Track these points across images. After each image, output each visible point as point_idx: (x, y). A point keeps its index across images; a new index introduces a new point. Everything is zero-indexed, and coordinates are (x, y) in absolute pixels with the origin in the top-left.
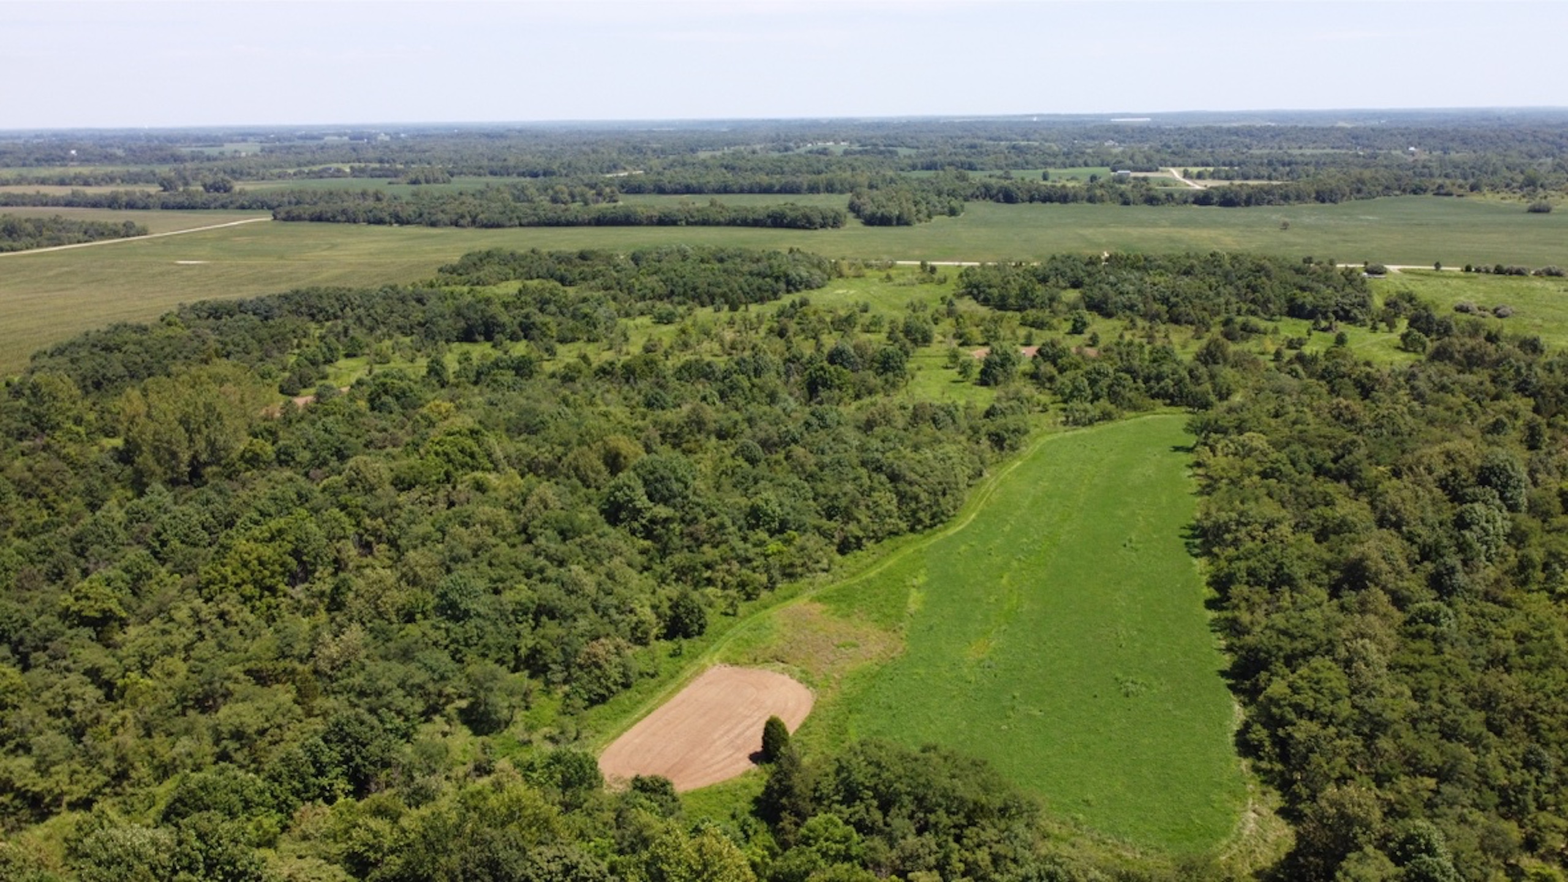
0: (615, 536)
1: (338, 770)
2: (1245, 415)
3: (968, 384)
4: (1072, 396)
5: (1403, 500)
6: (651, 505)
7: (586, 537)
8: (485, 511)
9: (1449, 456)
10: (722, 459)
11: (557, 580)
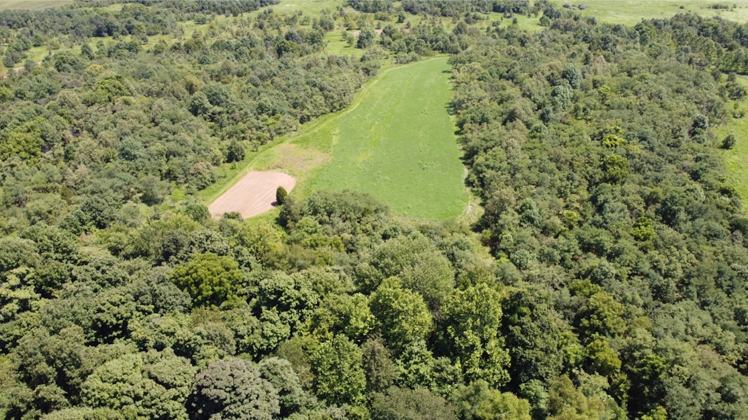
0: (198, 120)
1: (91, 223)
2: (473, 55)
3: (352, 48)
4: (399, 51)
5: (532, 86)
6: (212, 106)
7: (184, 122)
8: (134, 112)
9: (551, 67)
10: (241, 85)
11: (174, 140)
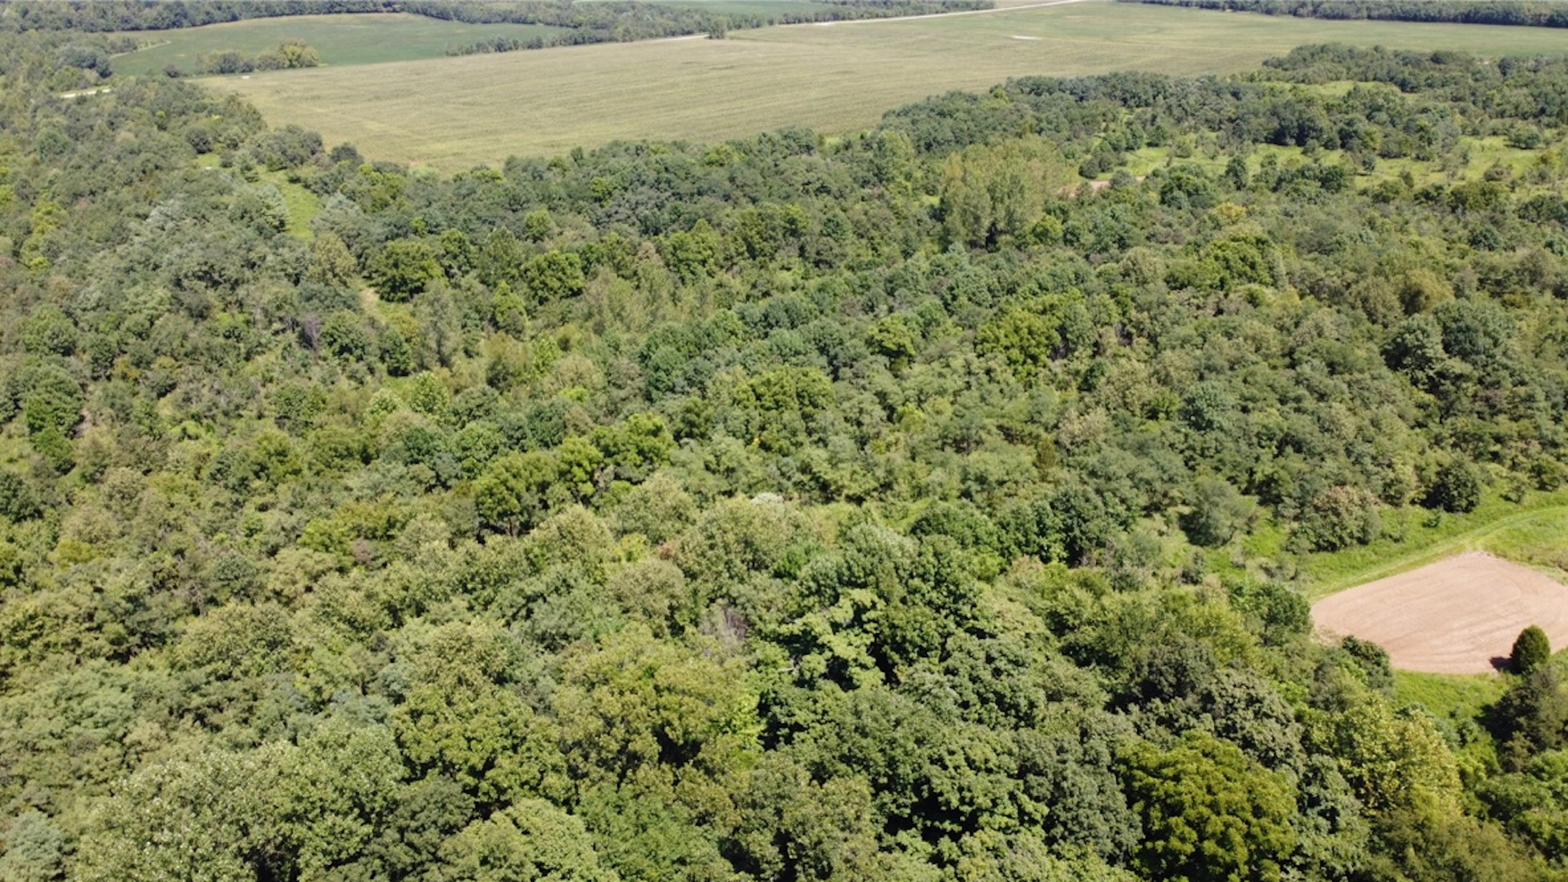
0: (1392, 381)
6: (1445, 356)
7: (1357, 375)
8: (1253, 326)
11: (1313, 413)
